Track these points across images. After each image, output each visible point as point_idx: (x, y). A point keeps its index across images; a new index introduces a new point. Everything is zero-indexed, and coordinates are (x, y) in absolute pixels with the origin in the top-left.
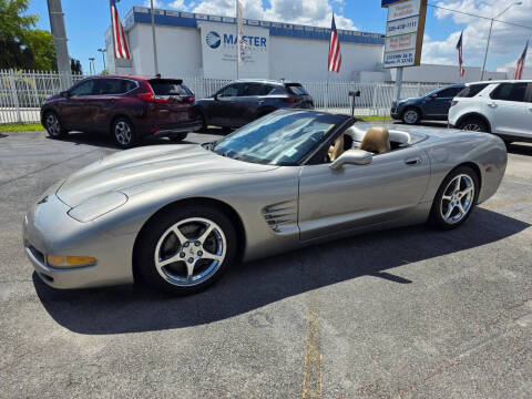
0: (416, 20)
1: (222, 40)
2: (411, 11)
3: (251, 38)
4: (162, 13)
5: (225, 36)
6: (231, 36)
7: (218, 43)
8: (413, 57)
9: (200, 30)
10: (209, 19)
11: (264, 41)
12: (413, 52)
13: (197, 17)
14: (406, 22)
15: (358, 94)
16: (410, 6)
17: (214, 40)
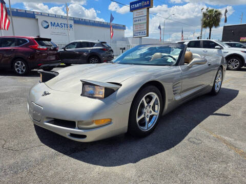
0: (146, 17)
1: (50, 25)
2: (143, 14)
3: (65, 24)
4: (15, 10)
5: (51, 23)
6: (54, 23)
7: (48, 26)
8: (146, 33)
9: (37, 19)
10: (41, 14)
11: (71, 26)
12: (146, 31)
13: (35, 13)
14: (141, 18)
15: (124, 49)
16: (142, 12)
17: (45, 25)
